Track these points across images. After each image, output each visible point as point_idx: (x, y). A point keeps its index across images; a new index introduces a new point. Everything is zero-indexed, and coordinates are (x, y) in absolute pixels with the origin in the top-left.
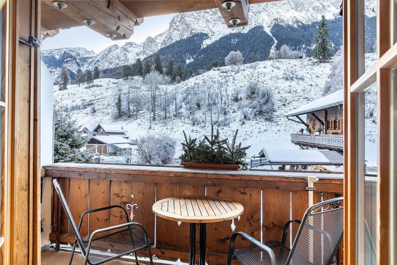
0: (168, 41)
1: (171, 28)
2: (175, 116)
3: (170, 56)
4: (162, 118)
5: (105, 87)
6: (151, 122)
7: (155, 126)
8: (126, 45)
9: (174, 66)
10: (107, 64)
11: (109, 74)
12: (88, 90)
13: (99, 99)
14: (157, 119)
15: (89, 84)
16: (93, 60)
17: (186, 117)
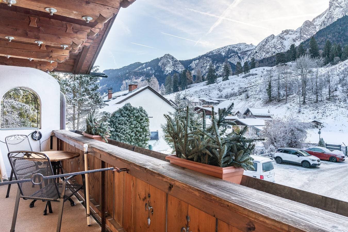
0: (327, 21)
1: (332, 7)
2: (328, 99)
3: (330, 36)
4: (313, 102)
5: (260, 75)
6: (300, 106)
7: (305, 109)
8: (283, 33)
9: (332, 47)
10: (264, 53)
11: (266, 62)
12: (245, 79)
13: (252, 86)
14: (307, 103)
15: (246, 73)
16: (252, 52)
17: (342, 100)
